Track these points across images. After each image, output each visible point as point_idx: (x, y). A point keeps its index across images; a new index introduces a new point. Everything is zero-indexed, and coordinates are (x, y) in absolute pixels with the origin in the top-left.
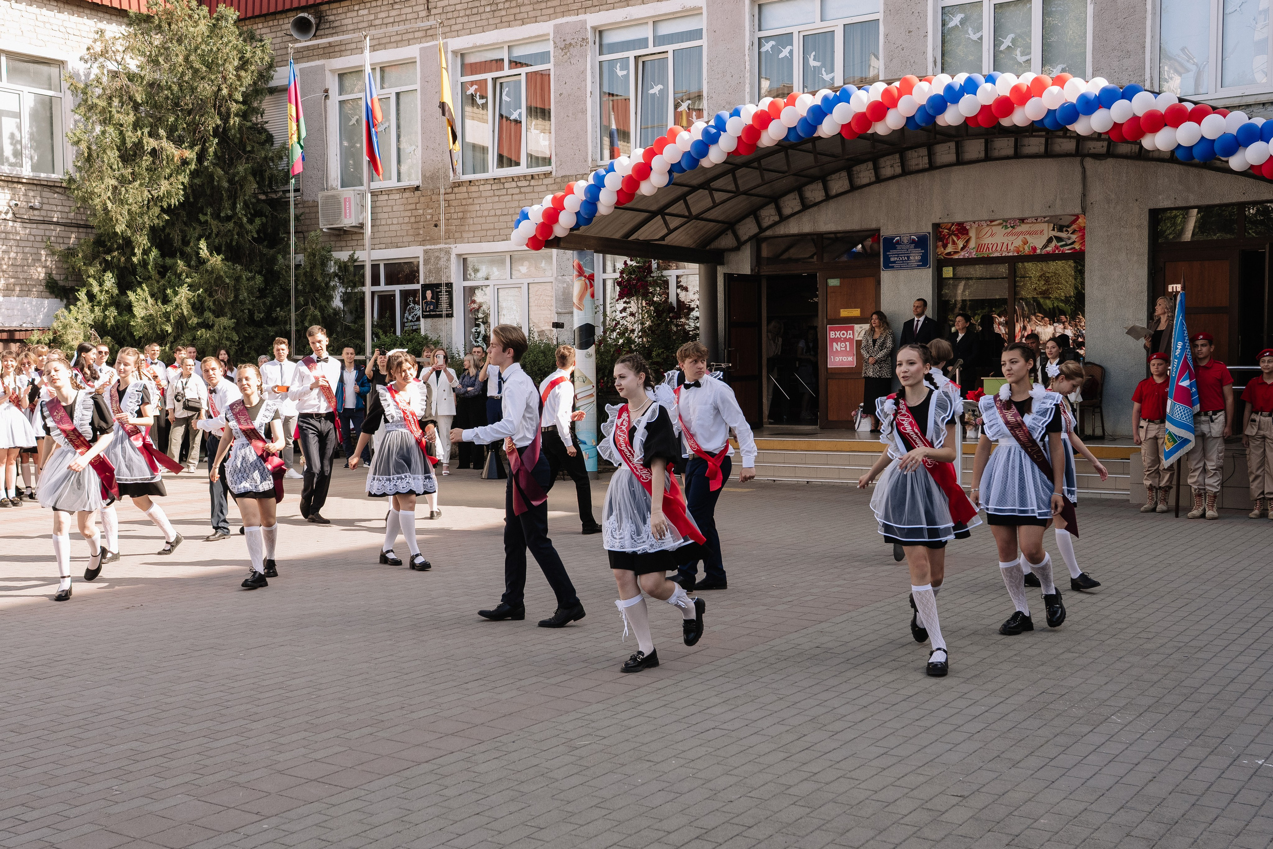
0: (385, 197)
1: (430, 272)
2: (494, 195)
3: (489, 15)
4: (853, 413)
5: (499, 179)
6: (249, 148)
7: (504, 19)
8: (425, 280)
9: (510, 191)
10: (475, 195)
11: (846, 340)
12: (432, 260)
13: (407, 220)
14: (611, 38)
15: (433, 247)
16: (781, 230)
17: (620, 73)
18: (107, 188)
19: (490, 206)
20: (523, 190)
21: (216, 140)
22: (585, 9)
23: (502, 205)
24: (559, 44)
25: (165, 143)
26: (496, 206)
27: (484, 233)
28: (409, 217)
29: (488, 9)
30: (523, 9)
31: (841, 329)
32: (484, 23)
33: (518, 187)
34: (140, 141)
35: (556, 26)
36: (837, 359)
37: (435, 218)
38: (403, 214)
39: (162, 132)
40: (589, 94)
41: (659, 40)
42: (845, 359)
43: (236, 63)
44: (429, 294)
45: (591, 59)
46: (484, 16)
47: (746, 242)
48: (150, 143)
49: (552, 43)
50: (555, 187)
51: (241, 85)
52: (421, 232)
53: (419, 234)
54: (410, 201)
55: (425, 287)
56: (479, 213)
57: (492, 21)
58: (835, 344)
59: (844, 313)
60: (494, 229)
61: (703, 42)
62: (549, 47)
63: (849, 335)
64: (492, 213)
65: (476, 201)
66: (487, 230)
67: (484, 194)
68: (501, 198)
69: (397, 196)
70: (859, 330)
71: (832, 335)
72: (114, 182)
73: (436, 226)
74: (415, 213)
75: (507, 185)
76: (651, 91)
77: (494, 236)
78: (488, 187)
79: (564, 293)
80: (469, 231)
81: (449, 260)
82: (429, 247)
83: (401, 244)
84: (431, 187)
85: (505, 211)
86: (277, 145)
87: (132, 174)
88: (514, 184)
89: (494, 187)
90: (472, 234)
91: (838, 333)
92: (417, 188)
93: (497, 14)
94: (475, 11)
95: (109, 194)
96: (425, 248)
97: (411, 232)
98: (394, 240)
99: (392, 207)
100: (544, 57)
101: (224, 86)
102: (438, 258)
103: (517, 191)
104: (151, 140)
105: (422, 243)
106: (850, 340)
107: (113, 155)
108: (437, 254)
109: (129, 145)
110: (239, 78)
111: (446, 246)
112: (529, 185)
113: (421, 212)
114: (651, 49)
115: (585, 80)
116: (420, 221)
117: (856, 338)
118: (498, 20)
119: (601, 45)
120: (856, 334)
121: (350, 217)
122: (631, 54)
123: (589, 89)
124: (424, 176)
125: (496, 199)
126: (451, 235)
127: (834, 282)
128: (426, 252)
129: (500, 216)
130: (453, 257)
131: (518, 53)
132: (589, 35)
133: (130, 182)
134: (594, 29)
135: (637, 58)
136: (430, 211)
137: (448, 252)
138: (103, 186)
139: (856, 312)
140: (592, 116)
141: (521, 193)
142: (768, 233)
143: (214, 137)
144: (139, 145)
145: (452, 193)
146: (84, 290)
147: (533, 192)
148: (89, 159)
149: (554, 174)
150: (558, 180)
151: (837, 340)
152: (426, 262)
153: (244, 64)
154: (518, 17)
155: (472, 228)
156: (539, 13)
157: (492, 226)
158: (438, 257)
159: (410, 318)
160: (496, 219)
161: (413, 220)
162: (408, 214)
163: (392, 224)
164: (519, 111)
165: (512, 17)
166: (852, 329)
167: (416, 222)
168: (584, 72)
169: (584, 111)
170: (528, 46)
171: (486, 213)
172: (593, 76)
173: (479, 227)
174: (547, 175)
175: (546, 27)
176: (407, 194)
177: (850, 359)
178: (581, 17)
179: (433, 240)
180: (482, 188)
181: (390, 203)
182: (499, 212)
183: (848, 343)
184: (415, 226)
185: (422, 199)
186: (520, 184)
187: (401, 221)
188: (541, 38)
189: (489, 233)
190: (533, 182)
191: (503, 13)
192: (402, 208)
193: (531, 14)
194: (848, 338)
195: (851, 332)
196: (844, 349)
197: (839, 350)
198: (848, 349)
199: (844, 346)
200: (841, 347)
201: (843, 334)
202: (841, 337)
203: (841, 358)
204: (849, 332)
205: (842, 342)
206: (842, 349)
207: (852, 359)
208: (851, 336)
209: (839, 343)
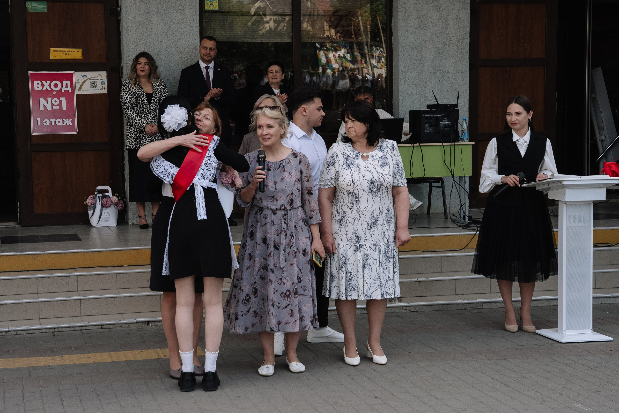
4: (89, 201)
11: (59, 94)
31: (52, 78)
36: (47, 122)
42: (59, 122)
58: (42, 100)
59: (56, 54)
63: (66, 86)
70: (81, 81)
71: (37, 85)
91: (46, 85)
106: (68, 95)
117: (76, 92)
120: (77, 86)
127: (35, 7)
139: (76, 54)
151: (46, 94)
166: (70, 78)
177: (68, 122)
183: (63, 99)
194: (63, 91)
195: (69, 82)
196: (58, 107)
197: (49, 108)
198: (64, 108)
199: (58, 102)
200: (53, 105)
201: (56, 86)
202: (52, 90)
203: (53, 121)
204: (65, 82)
205: (53, 97)
206: (54, 107)
207: (73, 122)
208: (69, 89)
209: (49, 99)
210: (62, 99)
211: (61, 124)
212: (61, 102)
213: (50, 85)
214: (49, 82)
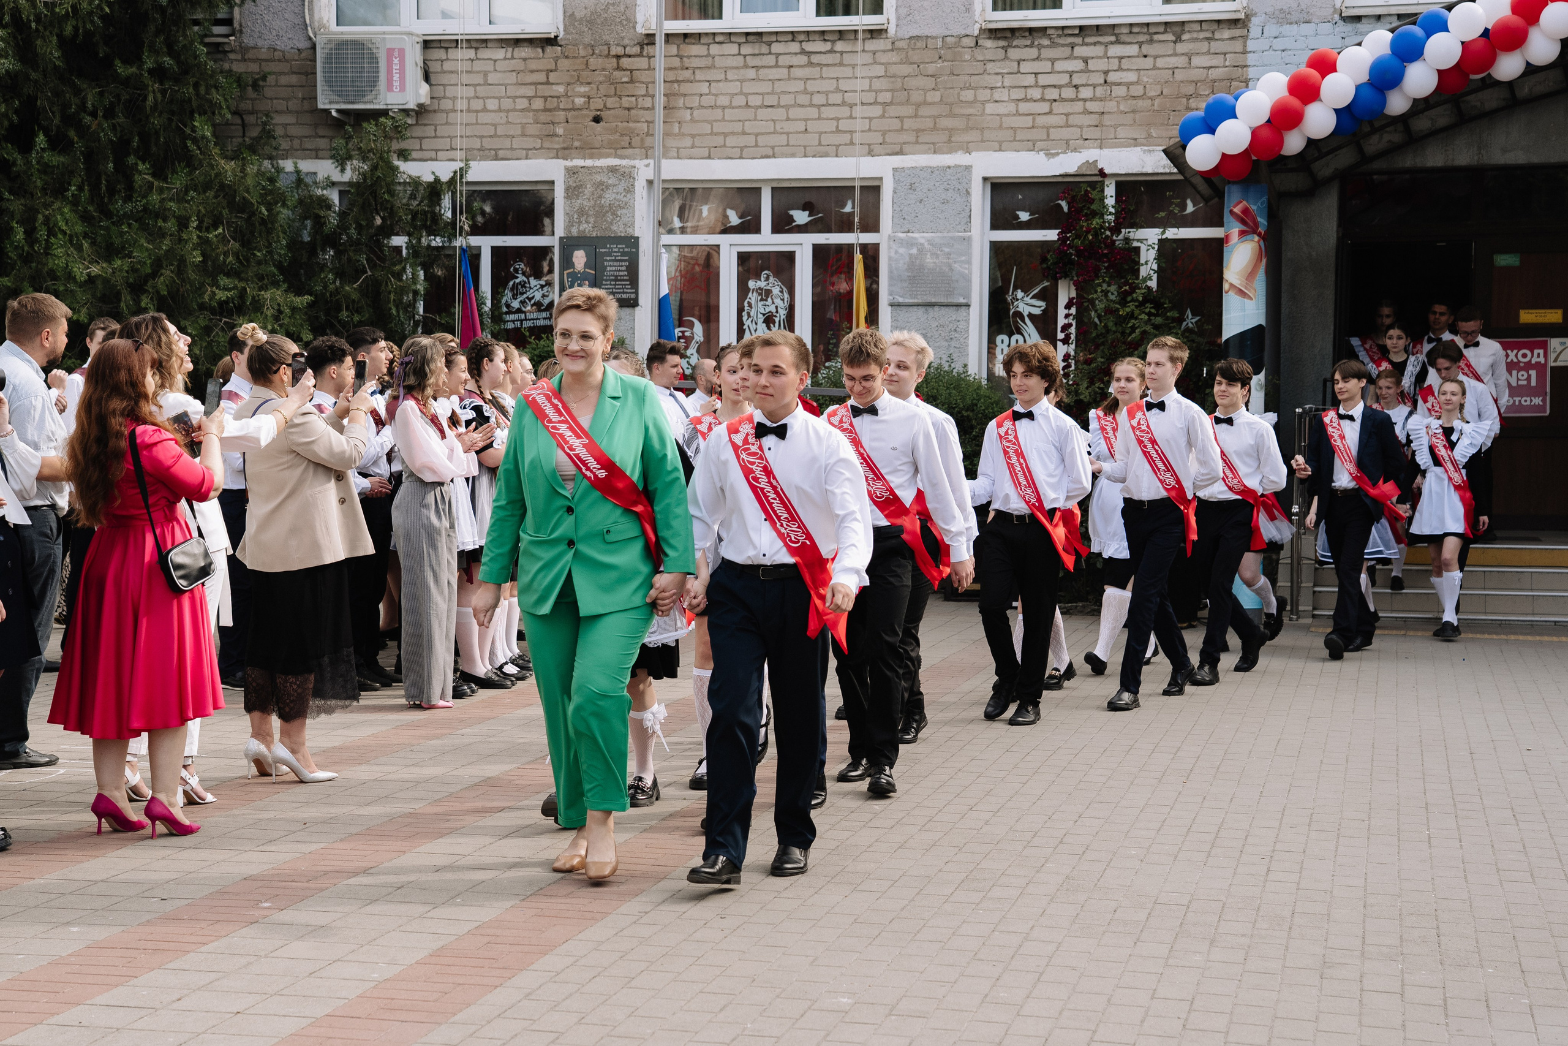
0: (471, 54)
1: (582, 212)
2: (746, 66)
5: (760, 34)
8: (568, 228)
9: (784, 60)
10: (695, 62)
11: (1528, 366)
12: (588, 190)
13: (522, 104)
15: (589, 163)
16: (1408, 161)
19: (734, 87)
20: (815, 59)
23: (766, 87)
26: (748, 88)
27: (719, 140)
28: (530, 98)
31: (1518, 347)
33: (803, 52)
37: (597, 104)
38: (512, 91)
42: (1526, 401)
44: (579, 258)
47: (1328, 181)
50: (894, 57)
52: (560, 131)
53: (554, 135)
54: (533, 65)
55: (569, 245)
56: (706, 101)
59: (1527, 317)
60: (744, 133)
63: (1538, 356)
64: (740, 101)
65: (699, 75)
66: (725, 135)
67: (718, 62)
68: (762, 72)
69: (500, 54)
70: (1559, 349)
73: (597, 120)
74: (546, 91)
75: (776, 48)
77: (742, 148)
78: (733, 49)
79: (911, 266)
80: (681, 135)
81: (630, 190)
82: (579, 162)
83: (508, 154)
84: (587, 40)
85: (771, 100)
88: (794, 47)
89: (747, 49)
90: (688, 142)
92: (551, 41)
96: (569, 163)
97: (533, 129)
98: (488, 143)
99: (486, 74)
102: (602, 186)
103: (803, 59)
105: (563, 152)
106: (1540, 368)
108: (598, 178)
111: (624, 162)
112: (831, 51)
113: (561, 89)
116: (557, 109)
117: (1551, 363)
120: (1552, 356)
121: (403, 88)
124: (570, 17)
125: (751, 73)
126: (636, 141)
127: (1505, 260)
128: (571, 172)
129: (757, 107)
130: (640, 185)
136: (583, 89)
137: (627, 176)
139: (1554, 316)
141: (811, 64)
142: (1376, 165)
145: (640, 55)
147: (841, 64)
149: (892, 30)
150: (899, 44)
152: (572, 192)
155: (687, 129)
157: (738, 127)
158: (601, 183)
159: (516, 304)
160: (749, 114)
161: (538, 104)
162: (529, 91)
163: (485, 110)
166: (1544, 346)
167: (546, 110)
171: (723, 101)
173: (707, 128)
174: (875, 33)
176: (525, 52)
177: (1537, 401)
179: (588, 149)
180: (715, 49)
181: (478, 66)
182: (755, 101)
183: (1533, 373)
184: (543, 117)
185: (564, 64)
186: (809, 47)
187: (507, 104)
189: (730, 141)
190: (840, 46)
192: (512, 78)
194: (1533, 362)
195: (1541, 352)
196: (1525, 383)
197: (1514, 384)
198: (1534, 383)
199: (1526, 375)
200: (1518, 379)
201: (1525, 356)
202: (1519, 362)
203: (1517, 399)
204: (1536, 352)
205: (1519, 370)
206: (1520, 383)
207: (1544, 401)
208: (1542, 360)
209: (1514, 372)
210: (1531, 372)
211: (1528, 403)
212: (1529, 376)
213: (1516, 356)
214: (1515, 351)
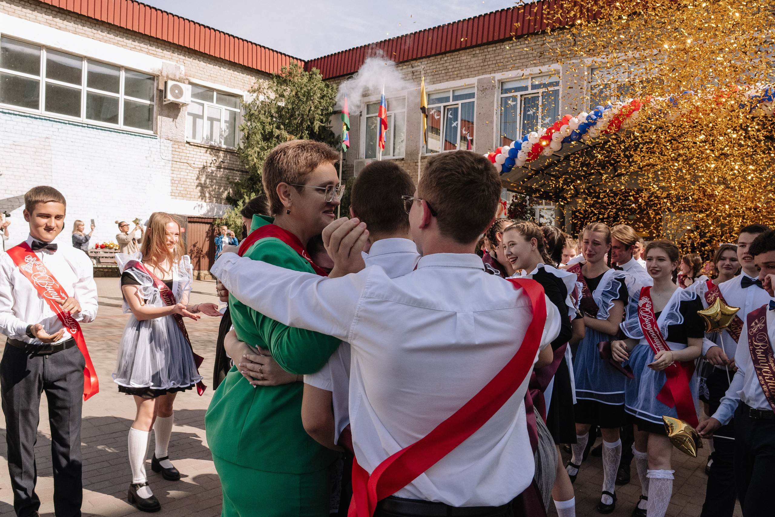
3: (444, 75)
6: (322, 137)
7: (451, 77)
14: (507, 86)
17: (513, 103)
18: (255, 152)
21: (307, 132)
22: (495, 71)
24: (480, 89)
25: (283, 132)
29: (443, 72)
30: (462, 71)
32: (441, 78)
34: (272, 132)
35: (479, 80)
39: (282, 127)
40: (495, 113)
41: (534, 87)
43: (319, 95)
45: (497, 96)
46: (441, 75)
48: (277, 132)
49: (476, 88)
51: (321, 106)
57: (445, 78)
61: (560, 88)
62: (475, 91)
72: (258, 149)
76: (529, 113)
84: (410, 159)
86: (336, 136)
87: (267, 146)
92: (403, 159)
93: (447, 74)
94: (437, 73)
95: (256, 155)
100: (472, 95)
101: (312, 106)
104: (277, 130)
107: (259, 137)
109: (267, 132)
110: (320, 102)
114: (530, 91)
115: (493, 106)
118: (448, 77)
119: (502, 90)
122: (518, 94)
123: (495, 111)
124: (406, 153)
131: (457, 93)
132: (497, 84)
133: (266, 150)
134: (499, 81)
135: (521, 96)
138: (253, 151)
140: (496, 125)
143: (306, 130)
144: (271, 133)
146: (242, 201)
148: (248, 138)
153: (322, 97)
154: (459, 75)
156: (470, 73)
164: (456, 122)
165: (456, 76)
168: (493, 102)
169: (492, 122)
170: (463, 90)
172: (498, 105)
175: (473, 80)
178: (492, 75)
185: (405, 165)
188: (471, 86)
191: (451, 73)
193: (466, 74)
